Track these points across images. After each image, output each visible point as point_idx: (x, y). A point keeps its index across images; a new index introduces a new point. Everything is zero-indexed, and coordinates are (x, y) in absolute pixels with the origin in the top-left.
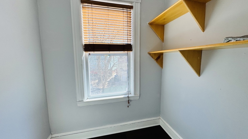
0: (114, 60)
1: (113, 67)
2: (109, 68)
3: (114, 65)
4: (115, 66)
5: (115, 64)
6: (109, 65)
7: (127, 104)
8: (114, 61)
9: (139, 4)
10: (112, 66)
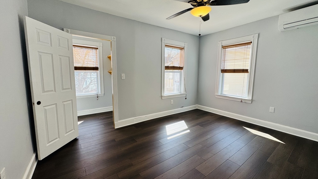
0: (91, 76)
1: (89, 85)
2: (84, 86)
3: (91, 82)
4: (93, 83)
5: (93, 81)
6: (85, 83)
7: (97, 98)
8: (91, 78)
9: (101, 47)
10: (88, 83)
